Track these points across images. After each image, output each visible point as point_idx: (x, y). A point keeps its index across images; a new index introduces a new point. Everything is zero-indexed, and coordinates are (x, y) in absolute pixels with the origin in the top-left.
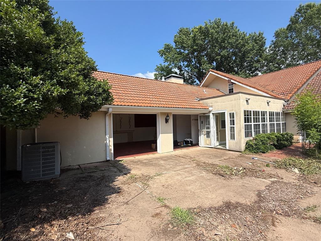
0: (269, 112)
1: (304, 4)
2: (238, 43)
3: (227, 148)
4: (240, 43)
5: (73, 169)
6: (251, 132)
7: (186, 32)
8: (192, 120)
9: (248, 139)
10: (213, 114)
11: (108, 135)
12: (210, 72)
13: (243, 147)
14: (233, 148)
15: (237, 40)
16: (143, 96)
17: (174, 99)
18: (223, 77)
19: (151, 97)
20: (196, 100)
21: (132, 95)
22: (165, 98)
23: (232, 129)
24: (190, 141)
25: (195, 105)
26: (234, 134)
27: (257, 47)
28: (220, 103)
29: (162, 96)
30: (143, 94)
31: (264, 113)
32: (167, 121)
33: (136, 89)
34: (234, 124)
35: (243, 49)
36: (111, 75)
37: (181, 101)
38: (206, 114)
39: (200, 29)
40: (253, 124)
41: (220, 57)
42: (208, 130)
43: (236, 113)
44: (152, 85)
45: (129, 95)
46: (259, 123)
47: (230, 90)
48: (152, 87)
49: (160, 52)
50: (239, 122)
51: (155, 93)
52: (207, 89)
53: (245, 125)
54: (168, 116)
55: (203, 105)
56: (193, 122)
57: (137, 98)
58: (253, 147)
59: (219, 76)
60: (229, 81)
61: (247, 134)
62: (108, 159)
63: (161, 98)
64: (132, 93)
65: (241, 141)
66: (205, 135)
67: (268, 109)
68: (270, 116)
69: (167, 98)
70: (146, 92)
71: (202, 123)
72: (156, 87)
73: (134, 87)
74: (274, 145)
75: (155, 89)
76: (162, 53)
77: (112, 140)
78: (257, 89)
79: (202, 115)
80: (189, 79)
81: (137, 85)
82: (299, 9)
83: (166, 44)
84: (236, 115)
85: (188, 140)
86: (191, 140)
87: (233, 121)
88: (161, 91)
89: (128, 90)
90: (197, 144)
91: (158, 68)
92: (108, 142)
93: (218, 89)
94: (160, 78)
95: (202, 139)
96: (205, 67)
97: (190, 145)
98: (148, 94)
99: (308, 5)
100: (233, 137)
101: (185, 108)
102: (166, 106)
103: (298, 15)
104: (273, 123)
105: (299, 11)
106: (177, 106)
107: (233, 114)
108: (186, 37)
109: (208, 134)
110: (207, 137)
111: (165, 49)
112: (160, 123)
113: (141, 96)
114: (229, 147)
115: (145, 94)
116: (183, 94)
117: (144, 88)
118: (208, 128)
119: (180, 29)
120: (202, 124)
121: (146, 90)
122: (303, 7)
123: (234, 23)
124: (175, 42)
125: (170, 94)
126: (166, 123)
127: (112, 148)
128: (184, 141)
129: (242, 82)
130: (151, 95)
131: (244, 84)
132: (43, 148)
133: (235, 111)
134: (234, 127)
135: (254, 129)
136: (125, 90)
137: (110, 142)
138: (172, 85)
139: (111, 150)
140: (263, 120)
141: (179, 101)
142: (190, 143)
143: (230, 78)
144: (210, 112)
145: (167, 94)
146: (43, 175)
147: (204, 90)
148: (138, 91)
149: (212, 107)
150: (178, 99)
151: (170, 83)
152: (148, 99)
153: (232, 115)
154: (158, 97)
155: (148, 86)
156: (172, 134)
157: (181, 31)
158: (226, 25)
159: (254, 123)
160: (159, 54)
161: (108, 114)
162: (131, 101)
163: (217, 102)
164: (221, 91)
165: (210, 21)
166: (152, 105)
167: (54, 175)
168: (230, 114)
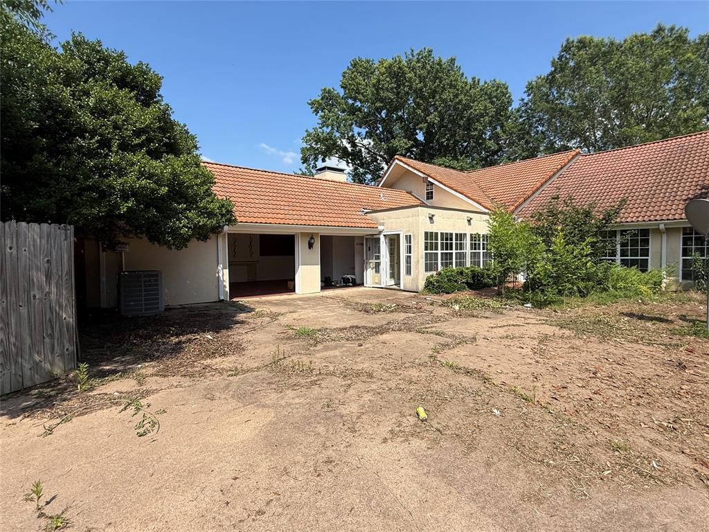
0: (471, 235)
1: (575, 38)
2: (457, 100)
3: (402, 288)
4: (461, 101)
5: (175, 309)
6: (437, 264)
7: (365, 68)
8: (355, 244)
9: (429, 274)
10: (384, 235)
11: (221, 266)
12: (396, 161)
13: (421, 284)
14: (409, 287)
15: (456, 96)
16: (274, 207)
17: (323, 211)
18: (415, 171)
19: (286, 208)
20: (360, 213)
21: (257, 206)
22: (309, 210)
23: (408, 259)
24: (352, 278)
25: (358, 221)
26: (410, 266)
27: (492, 111)
28: (394, 220)
29: (305, 205)
30: (274, 203)
31: (460, 237)
32: (311, 246)
33: (263, 194)
34: (410, 253)
35: (466, 114)
36: (220, 167)
37: (334, 215)
38: (375, 237)
39: (390, 67)
40: (439, 252)
41: (426, 125)
42: (378, 261)
43: (414, 235)
44: (289, 186)
45: (252, 205)
46: (451, 251)
47: (428, 193)
48: (289, 189)
49: (312, 104)
50: (416, 249)
51: (294, 200)
52: (389, 192)
53: (426, 254)
54: (312, 238)
55: (371, 222)
56: (357, 248)
57: (265, 211)
58: (434, 285)
59: (410, 169)
60: (425, 180)
61: (429, 268)
62: (222, 298)
63: (302, 209)
64: (257, 201)
65: (418, 276)
66: (372, 269)
67: (468, 231)
68: (471, 240)
69: (312, 210)
70: (279, 199)
71: (370, 250)
72: (296, 190)
73: (259, 190)
74: (467, 283)
75: (293, 193)
76: (317, 107)
77: (226, 272)
78: (465, 196)
79: (369, 237)
80: (372, 162)
81: (264, 186)
82: (566, 46)
83: (325, 90)
84: (414, 239)
85: (349, 276)
86: (352, 276)
87: (410, 246)
88: (304, 198)
89: (250, 197)
90: (362, 284)
91: (309, 135)
92: (221, 275)
93: (409, 190)
94: (312, 157)
95: (369, 275)
96: (397, 144)
97: (351, 284)
98: (282, 203)
99: (581, 40)
100: (409, 272)
101: (338, 226)
102: (308, 222)
103: (566, 57)
104: (477, 251)
105: (567, 48)
106: (326, 223)
107: (410, 236)
108: (364, 80)
109: (377, 267)
110: (376, 272)
111: (322, 99)
112: (301, 249)
113: (271, 206)
114: (404, 286)
115: (278, 203)
116: (341, 201)
117: (275, 191)
118: (378, 258)
119: (353, 61)
120: (368, 252)
121: (279, 195)
122: (573, 42)
123: (454, 60)
124: (342, 87)
125: (318, 203)
126: (310, 248)
127: (227, 284)
128: (343, 278)
129: (444, 182)
130: (286, 204)
131: (448, 187)
132: (145, 276)
133: (413, 232)
134: (410, 256)
135: (442, 260)
136: (245, 196)
137: (224, 275)
138: (326, 184)
139: (225, 287)
140: (461, 246)
141: (331, 215)
142: (352, 283)
143: (426, 175)
144: (380, 232)
145: (314, 202)
146: (146, 310)
147: (381, 195)
148: (266, 198)
149: (383, 224)
150: (330, 211)
151: (322, 181)
152: (282, 212)
153: (409, 238)
154: (298, 209)
155: (283, 188)
156: (319, 266)
157: (355, 65)
158: (439, 64)
159: (442, 251)
160: (312, 108)
161: (222, 234)
162: (256, 215)
163: (390, 218)
164: (414, 194)
165: (413, 51)
166: (288, 221)
167: (157, 311)
168: (406, 236)
